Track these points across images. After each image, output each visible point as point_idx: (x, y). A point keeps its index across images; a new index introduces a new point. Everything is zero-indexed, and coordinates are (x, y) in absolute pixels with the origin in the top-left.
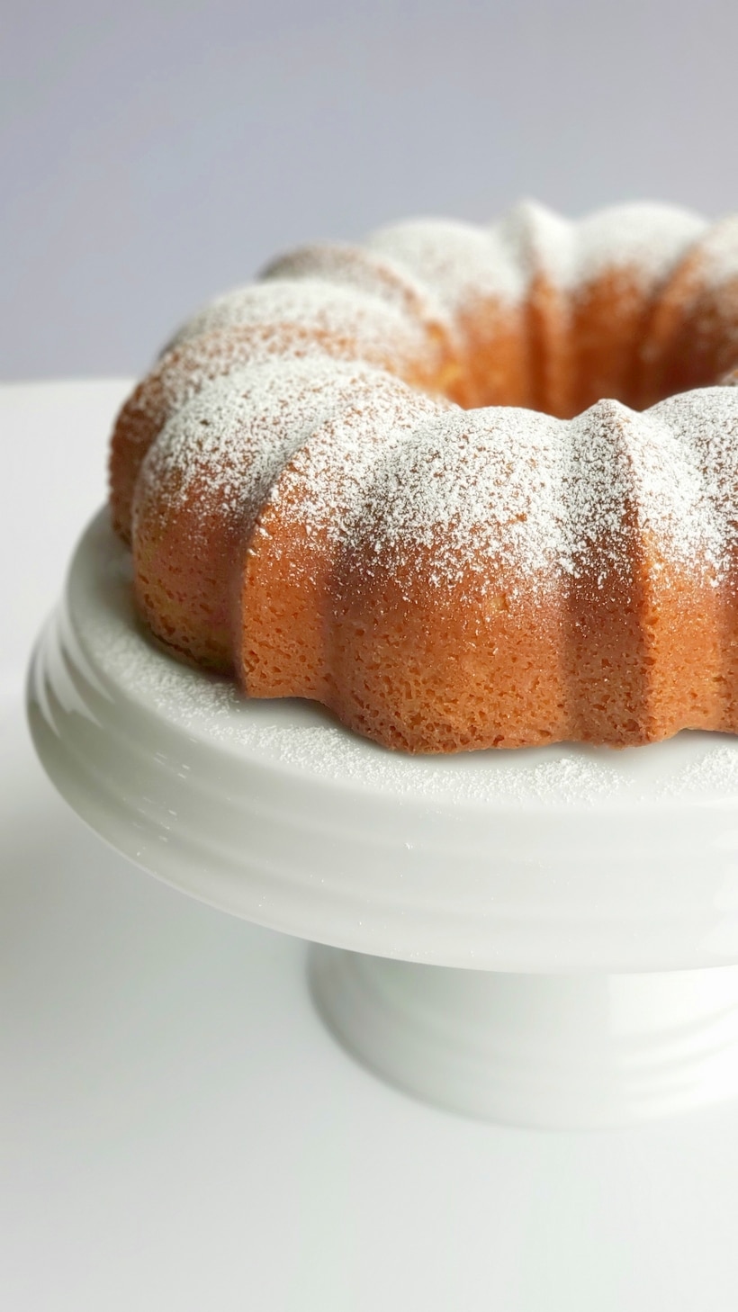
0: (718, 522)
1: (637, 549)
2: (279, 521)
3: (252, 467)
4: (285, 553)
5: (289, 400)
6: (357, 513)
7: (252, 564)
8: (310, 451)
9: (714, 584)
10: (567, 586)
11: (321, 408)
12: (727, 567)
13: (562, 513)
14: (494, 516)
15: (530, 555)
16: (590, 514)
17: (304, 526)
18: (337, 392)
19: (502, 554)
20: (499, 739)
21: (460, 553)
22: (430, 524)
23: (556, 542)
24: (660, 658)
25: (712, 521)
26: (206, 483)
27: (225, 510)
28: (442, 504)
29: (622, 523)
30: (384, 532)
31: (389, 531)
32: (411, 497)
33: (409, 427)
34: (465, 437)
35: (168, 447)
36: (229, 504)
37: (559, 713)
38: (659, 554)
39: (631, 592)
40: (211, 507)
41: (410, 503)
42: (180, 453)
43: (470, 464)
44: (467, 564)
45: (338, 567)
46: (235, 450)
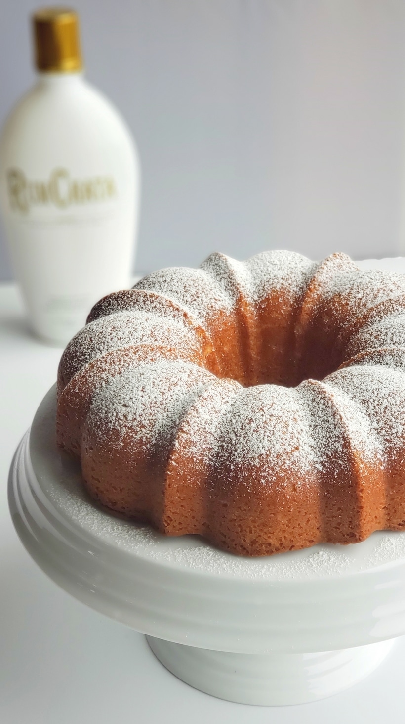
0: (380, 440)
1: (352, 459)
2: (181, 457)
3: (154, 427)
4: (185, 472)
5: (164, 391)
6: (216, 450)
7: (170, 478)
8: (189, 422)
9: (382, 468)
10: (319, 477)
11: (180, 393)
12: (386, 460)
13: (313, 443)
14: (285, 449)
15: (303, 465)
16: (326, 443)
17: (192, 458)
18: (184, 384)
19: (291, 466)
20: (293, 547)
21: (273, 468)
22: (257, 455)
23: (312, 457)
24: (365, 506)
25: (377, 440)
26: (132, 436)
27: (144, 449)
28: (261, 445)
29: (343, 447)
30: (234, 460)
31: (237, 459)
32: (245, 443)
33: (228, 402)
34: (261, 409)
35: (107, 417)
36: (146, 446)
37: (317, 532)
38: (361, 460)
39: (351, 478)
40: (137, 448)
41: (245, 446)
42: (115, 422)
43: (269, 424)
44: (277, 473)
45: (210, 476)
46: (144, 419)
